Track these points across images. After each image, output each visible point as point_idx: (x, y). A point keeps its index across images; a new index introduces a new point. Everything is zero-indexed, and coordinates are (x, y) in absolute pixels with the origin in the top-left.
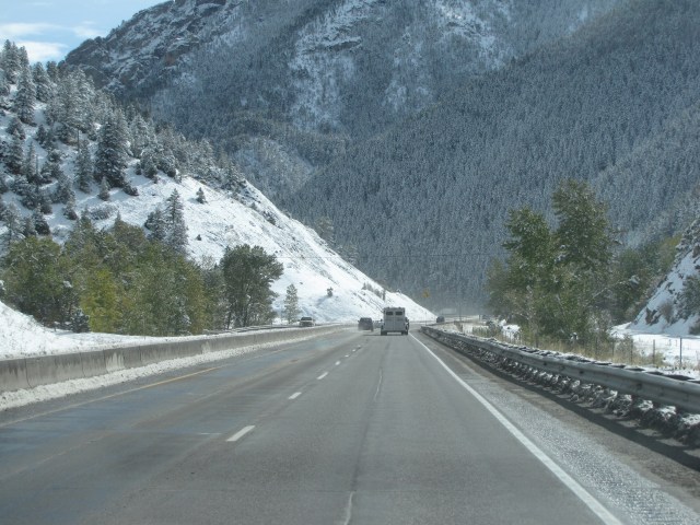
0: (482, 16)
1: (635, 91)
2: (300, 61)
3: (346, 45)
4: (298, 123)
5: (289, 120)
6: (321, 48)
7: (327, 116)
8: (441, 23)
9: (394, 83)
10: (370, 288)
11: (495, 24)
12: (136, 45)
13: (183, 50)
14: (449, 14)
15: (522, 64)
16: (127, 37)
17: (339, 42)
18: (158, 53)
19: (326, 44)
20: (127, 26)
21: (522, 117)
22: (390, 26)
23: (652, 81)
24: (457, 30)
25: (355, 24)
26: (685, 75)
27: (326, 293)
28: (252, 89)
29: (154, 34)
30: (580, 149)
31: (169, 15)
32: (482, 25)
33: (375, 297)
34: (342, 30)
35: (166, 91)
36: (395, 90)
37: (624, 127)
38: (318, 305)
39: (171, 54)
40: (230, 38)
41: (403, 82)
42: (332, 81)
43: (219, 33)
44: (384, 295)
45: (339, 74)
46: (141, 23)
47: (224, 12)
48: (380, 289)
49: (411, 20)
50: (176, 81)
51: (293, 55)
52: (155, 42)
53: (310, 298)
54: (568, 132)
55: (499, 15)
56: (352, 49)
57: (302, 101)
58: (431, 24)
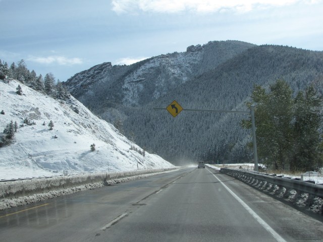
0: (183, 72)
1: (240, 82)
2: (126, 86)
3: (140, 81)
4: (125, 104)
5: (122, 103)
6: (132, 82)
7: (134, 102)
8: (170, 73)
9: (156, 91)
10: (136, 150)
11: (187, 74)
12: (75, 83)
13: (89, 84)
14: (173, 71)
15: (198, 78)
16: (72, 81)
17: (138, 80)
18: (82, 86)
19: (134, 80)
20: (72, 78)
21: (200, 94)
22: (154, 75)
23: (246, 79)
24: (175, 75)
25: (143, 74)
26: (257, 76)
27: (89, 148)
28: (110, 94)
29: (81, 80)
30: (223, 102)
31: (86, 74)
32: (183, 74)
33: (138, 154)
34: (139, 76)
35: (83, 96)
36: (156, 93)
37: (238, 94)
38: (80, 158)
39: (85, 85)
40: (104, 80)
41: (158, 91)
42: (136, 91)
43: (101, 79)
44: (144, 153)
45: (138, 89)
46: (77, 77)
47: (103, 73)
48: (142, 150)
49: (161, 72)
50: (86, 93)
51: (123, 84)
52: (81, 83)
53: (76, 153)
54: (217, 97)
55: (188, 71)
56: (143, 82)
57: (126, 97)
58: (167, 74)
